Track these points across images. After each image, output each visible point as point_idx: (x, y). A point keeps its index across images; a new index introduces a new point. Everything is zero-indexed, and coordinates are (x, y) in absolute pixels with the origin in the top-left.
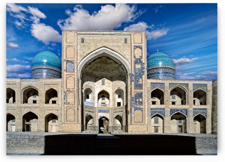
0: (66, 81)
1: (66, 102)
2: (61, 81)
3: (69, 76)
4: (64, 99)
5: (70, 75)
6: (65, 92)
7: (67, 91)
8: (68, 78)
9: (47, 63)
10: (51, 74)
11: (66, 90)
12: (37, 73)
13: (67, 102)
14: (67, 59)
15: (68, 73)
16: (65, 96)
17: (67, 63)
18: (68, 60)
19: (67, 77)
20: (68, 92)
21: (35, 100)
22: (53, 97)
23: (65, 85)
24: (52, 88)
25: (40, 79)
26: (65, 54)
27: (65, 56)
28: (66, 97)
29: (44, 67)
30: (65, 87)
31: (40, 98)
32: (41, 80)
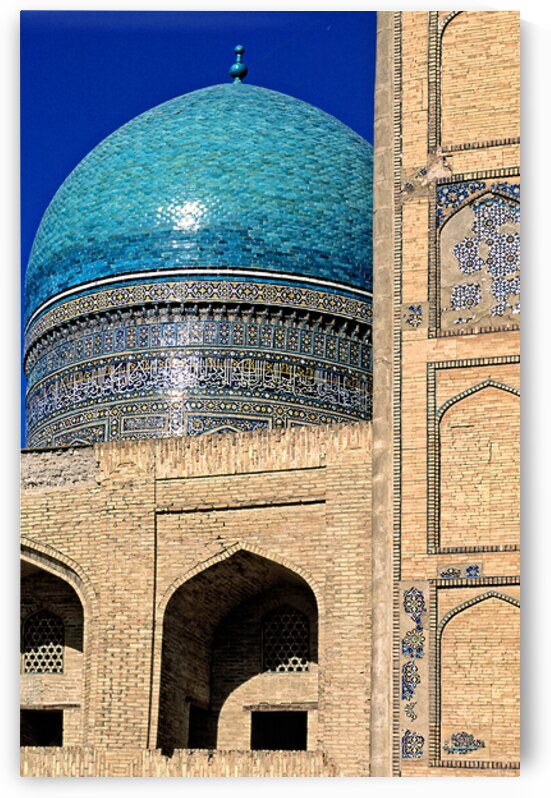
0: (435, 445)
1: (422, 727)
2: (362, 456)
3: (466, 381)
4: (406, 686)
5: (483, 375)
6: (412, 602)
7: (448, 581)
8: (456, 416)
9: (206, 236)
10: (259, 370)
11: (432, 567)
12: (85, 370)
13: (436, 732)
14: (438, 172)
15: (451, 349)
16: (412, 650)
17: (438, 222)
18: (456, 183)
19: (443, 396)
20: (450, 599)
21: (49, 701)
22: (270, 664)
23: (416, 509)
24: (244, 554)
25: (98, 454)
26: (415, 100)
27: (416, 130)
28: (423, 666)
29: (175, 293)
30: (415, 529)
31: (98, 684)
32: (115, 456)
